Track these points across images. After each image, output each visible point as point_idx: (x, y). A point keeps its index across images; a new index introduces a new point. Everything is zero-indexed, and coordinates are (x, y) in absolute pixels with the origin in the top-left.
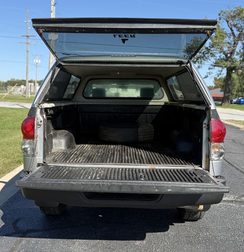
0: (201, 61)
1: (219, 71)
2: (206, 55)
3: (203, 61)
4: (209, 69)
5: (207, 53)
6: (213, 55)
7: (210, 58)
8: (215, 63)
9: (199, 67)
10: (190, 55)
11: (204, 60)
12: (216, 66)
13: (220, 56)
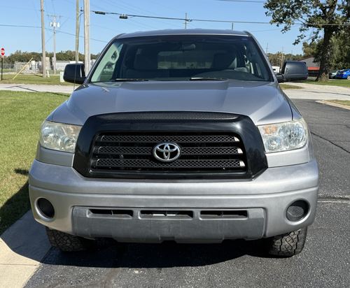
0: (290, 20)
1: (314, 33)
2: (297, 11)
3: (292, 20)
4: (301, 30)
5: (297, 8)
6: (305, 10)
7: (302, 14)
8: (309, 22)
9: (286, 28)
10: (274, 11)
11: (293, 17)
12: (310, 26)
13: (315, 12)
